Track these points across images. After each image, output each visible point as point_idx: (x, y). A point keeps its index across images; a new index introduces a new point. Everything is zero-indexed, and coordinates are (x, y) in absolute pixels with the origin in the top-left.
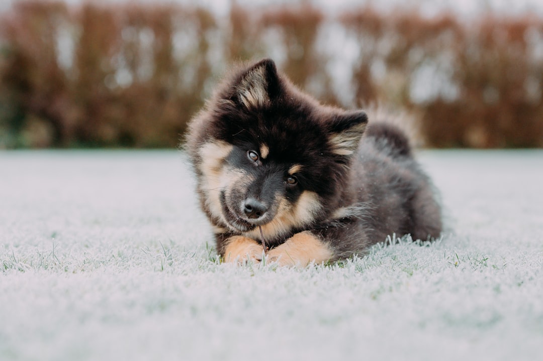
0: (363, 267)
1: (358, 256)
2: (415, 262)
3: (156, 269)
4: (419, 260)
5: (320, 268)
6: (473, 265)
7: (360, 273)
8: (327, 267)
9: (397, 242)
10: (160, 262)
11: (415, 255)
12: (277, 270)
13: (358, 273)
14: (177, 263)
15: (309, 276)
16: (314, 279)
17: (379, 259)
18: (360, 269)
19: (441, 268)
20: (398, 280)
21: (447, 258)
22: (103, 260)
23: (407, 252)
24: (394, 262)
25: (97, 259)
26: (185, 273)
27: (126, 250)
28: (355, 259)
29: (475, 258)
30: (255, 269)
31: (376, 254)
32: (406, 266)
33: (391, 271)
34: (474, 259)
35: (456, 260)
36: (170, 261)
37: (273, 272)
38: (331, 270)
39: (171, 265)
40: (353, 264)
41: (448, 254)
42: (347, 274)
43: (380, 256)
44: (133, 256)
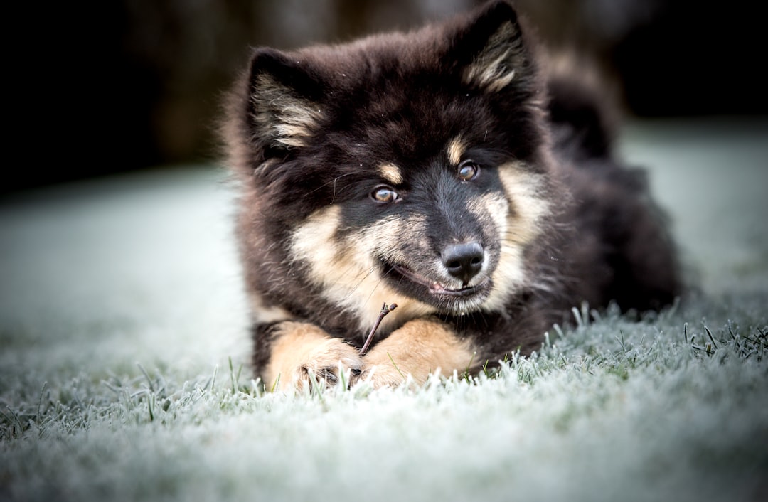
0: (532, 372)
1: (521, 355)
2: (629, 354)
3: (140, 420)
4: (637, 350)
5: (452, 384)
6: (742, 348)
7: (527, 386)
8: (464, 380)
9: (591, 320)
10: (146, 405)
11: (628, 341)
12: (370, 397)
13: (523, 385)
14: (178, 402)
15: (433, 401)
16: (443, 405)
17: (561, 354)
18: (527, 378)
19: (680, 360)
20: (602, 392)
21: (689, 339)
22: (32, 414)
23: (612, 336)
24: (589, 358)
25: (21, 414)
26: (197, 420)
27: (75, 389)
28: (514, 359)
29: (745, 334)
30: (329, 400)
31: (554, 346)
32: (612, 362)
33: (586, 375)
34: (742, 337)
35: (709, 343)
36: (164, 401)
37: (364, 401)
38: (472, 385)
39: (166, 408)
40: (512, 369)
41: (693, 332)
42: (503, 390)
43: (561, 350)
44: (91, 400)
